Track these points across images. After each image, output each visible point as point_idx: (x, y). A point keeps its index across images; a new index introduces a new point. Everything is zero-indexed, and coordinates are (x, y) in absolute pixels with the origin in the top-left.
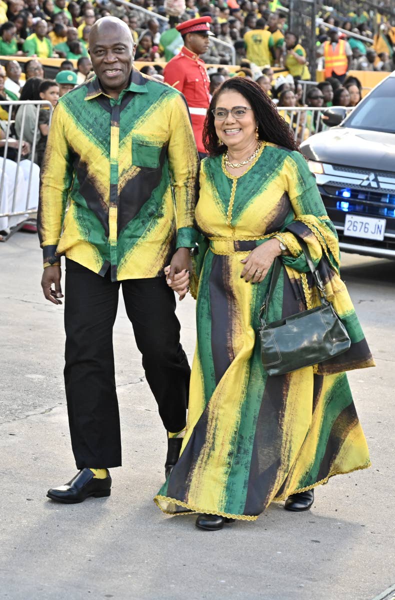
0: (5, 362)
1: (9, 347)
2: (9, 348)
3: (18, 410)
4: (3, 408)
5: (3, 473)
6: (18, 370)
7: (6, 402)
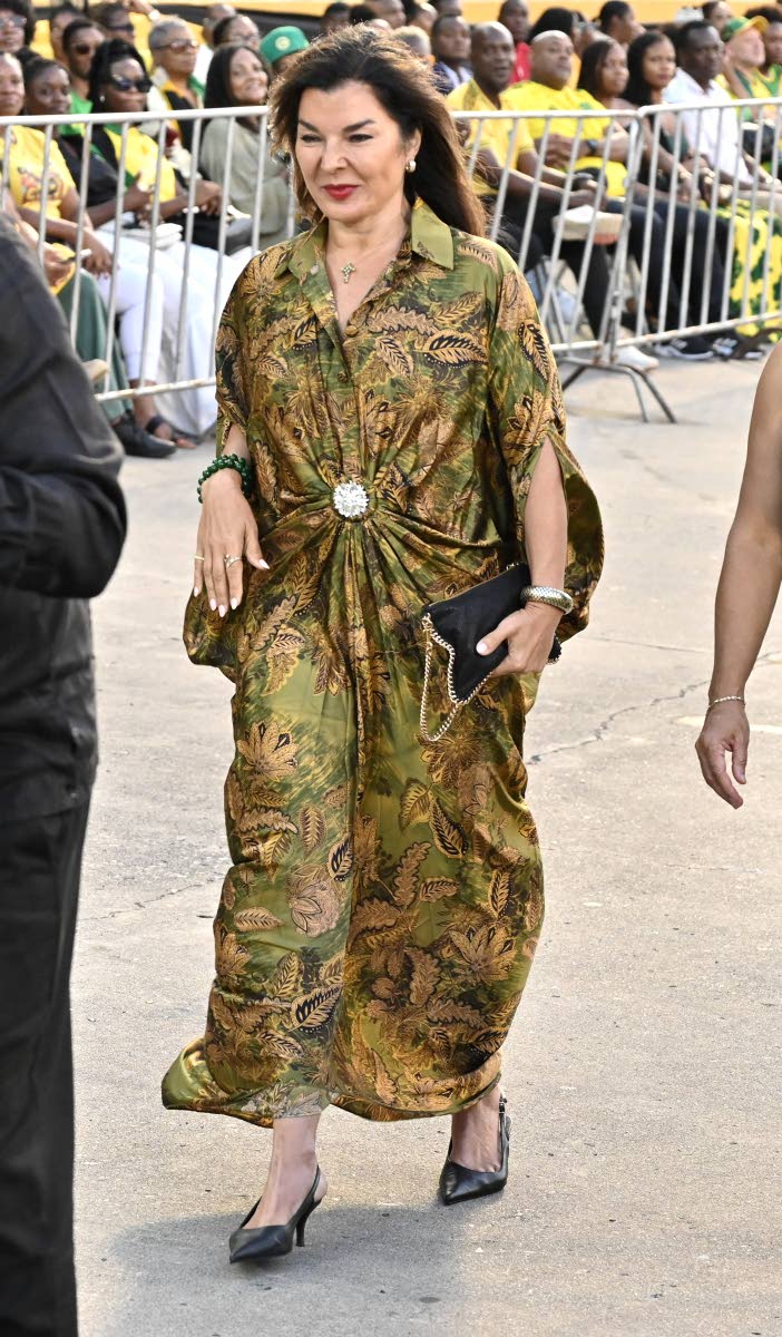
0: (192, 742)
1: (200, 704)
2: (201, 708)
3: (220, 856)
4: (184, 853)
5: (182, 1010)
6: (223, 760)
7: (192, 839)
